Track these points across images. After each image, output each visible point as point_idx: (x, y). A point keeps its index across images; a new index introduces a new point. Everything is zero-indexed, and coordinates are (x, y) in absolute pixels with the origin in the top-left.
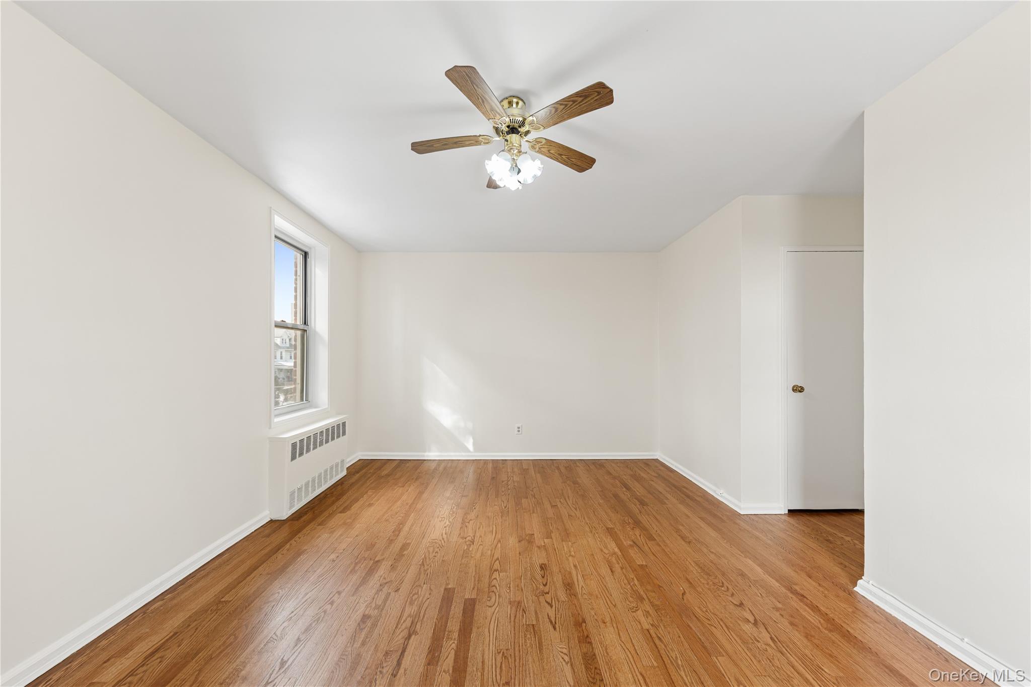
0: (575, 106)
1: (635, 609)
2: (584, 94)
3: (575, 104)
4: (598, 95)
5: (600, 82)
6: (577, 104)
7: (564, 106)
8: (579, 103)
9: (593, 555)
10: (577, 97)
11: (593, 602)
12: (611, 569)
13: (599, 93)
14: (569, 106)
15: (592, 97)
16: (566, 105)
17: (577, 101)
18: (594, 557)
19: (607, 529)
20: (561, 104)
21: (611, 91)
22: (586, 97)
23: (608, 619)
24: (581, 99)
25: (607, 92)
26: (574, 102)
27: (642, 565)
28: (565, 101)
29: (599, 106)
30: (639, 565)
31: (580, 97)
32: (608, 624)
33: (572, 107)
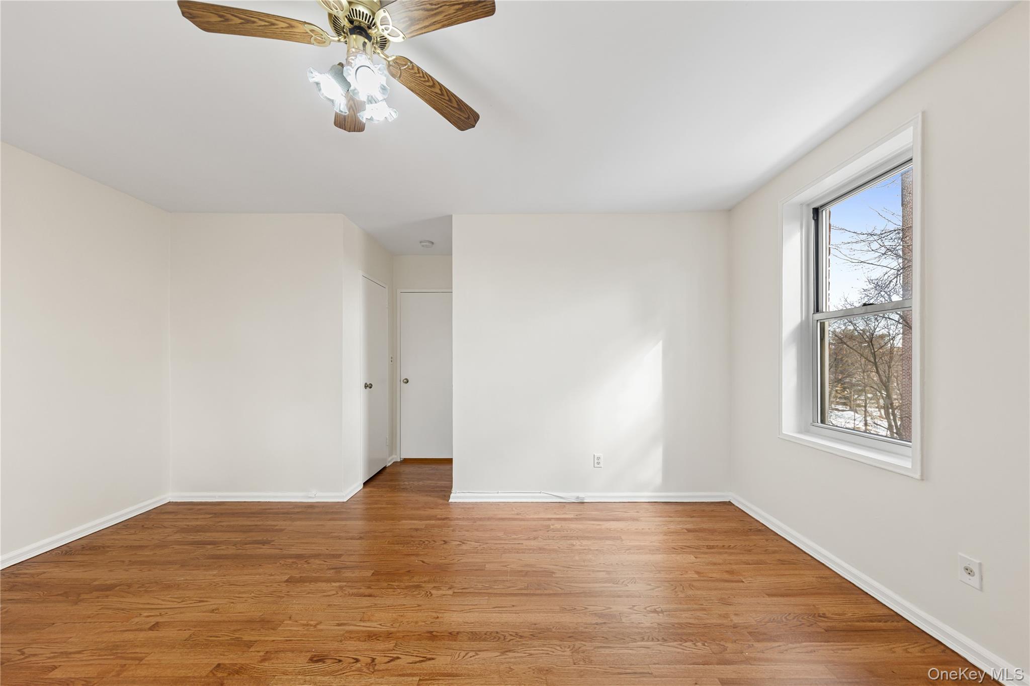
0: (444, 102)
1: (428, 594)
2: (462, 107)
3: (448, 102)
4: (466, 118)
5: (478, 115)
6: (448, 104)
7: (440, 93)
8: (451, 106)
9: (329, 605)
10: (457, 102)
11: (407, 620)
12: (365, 596)
13: (468, 118)
14: (443, 97)
15: (462, 114)
16: (442, 94)
17: (451, 103)
18: (335, 605)
19: (287, 581)
20: (441, 90)
21: (474, 126)
22: (460, 109)
23: (435, 615)
24: (456, 106)
25: (472, 123)
26: (450, 100)
27: (373, 573)
28: (447, 93)
29: (454, 122)
30: (372, 575)
31: (458, 105)
32: (440, 615)
33: (443, 101)
